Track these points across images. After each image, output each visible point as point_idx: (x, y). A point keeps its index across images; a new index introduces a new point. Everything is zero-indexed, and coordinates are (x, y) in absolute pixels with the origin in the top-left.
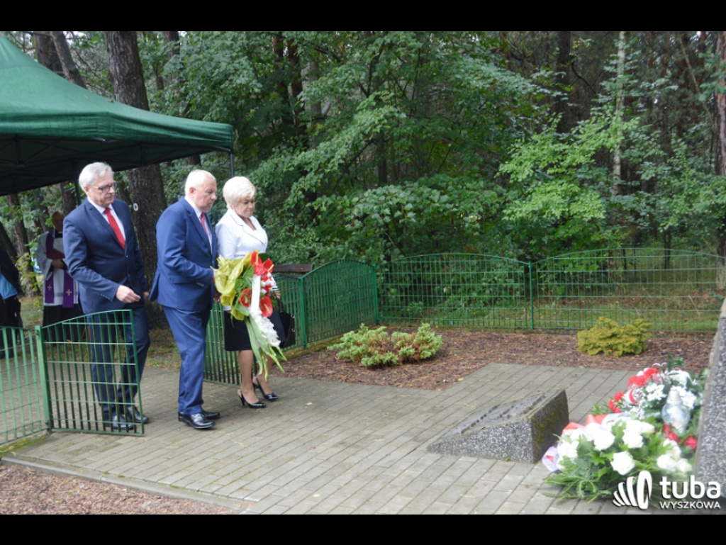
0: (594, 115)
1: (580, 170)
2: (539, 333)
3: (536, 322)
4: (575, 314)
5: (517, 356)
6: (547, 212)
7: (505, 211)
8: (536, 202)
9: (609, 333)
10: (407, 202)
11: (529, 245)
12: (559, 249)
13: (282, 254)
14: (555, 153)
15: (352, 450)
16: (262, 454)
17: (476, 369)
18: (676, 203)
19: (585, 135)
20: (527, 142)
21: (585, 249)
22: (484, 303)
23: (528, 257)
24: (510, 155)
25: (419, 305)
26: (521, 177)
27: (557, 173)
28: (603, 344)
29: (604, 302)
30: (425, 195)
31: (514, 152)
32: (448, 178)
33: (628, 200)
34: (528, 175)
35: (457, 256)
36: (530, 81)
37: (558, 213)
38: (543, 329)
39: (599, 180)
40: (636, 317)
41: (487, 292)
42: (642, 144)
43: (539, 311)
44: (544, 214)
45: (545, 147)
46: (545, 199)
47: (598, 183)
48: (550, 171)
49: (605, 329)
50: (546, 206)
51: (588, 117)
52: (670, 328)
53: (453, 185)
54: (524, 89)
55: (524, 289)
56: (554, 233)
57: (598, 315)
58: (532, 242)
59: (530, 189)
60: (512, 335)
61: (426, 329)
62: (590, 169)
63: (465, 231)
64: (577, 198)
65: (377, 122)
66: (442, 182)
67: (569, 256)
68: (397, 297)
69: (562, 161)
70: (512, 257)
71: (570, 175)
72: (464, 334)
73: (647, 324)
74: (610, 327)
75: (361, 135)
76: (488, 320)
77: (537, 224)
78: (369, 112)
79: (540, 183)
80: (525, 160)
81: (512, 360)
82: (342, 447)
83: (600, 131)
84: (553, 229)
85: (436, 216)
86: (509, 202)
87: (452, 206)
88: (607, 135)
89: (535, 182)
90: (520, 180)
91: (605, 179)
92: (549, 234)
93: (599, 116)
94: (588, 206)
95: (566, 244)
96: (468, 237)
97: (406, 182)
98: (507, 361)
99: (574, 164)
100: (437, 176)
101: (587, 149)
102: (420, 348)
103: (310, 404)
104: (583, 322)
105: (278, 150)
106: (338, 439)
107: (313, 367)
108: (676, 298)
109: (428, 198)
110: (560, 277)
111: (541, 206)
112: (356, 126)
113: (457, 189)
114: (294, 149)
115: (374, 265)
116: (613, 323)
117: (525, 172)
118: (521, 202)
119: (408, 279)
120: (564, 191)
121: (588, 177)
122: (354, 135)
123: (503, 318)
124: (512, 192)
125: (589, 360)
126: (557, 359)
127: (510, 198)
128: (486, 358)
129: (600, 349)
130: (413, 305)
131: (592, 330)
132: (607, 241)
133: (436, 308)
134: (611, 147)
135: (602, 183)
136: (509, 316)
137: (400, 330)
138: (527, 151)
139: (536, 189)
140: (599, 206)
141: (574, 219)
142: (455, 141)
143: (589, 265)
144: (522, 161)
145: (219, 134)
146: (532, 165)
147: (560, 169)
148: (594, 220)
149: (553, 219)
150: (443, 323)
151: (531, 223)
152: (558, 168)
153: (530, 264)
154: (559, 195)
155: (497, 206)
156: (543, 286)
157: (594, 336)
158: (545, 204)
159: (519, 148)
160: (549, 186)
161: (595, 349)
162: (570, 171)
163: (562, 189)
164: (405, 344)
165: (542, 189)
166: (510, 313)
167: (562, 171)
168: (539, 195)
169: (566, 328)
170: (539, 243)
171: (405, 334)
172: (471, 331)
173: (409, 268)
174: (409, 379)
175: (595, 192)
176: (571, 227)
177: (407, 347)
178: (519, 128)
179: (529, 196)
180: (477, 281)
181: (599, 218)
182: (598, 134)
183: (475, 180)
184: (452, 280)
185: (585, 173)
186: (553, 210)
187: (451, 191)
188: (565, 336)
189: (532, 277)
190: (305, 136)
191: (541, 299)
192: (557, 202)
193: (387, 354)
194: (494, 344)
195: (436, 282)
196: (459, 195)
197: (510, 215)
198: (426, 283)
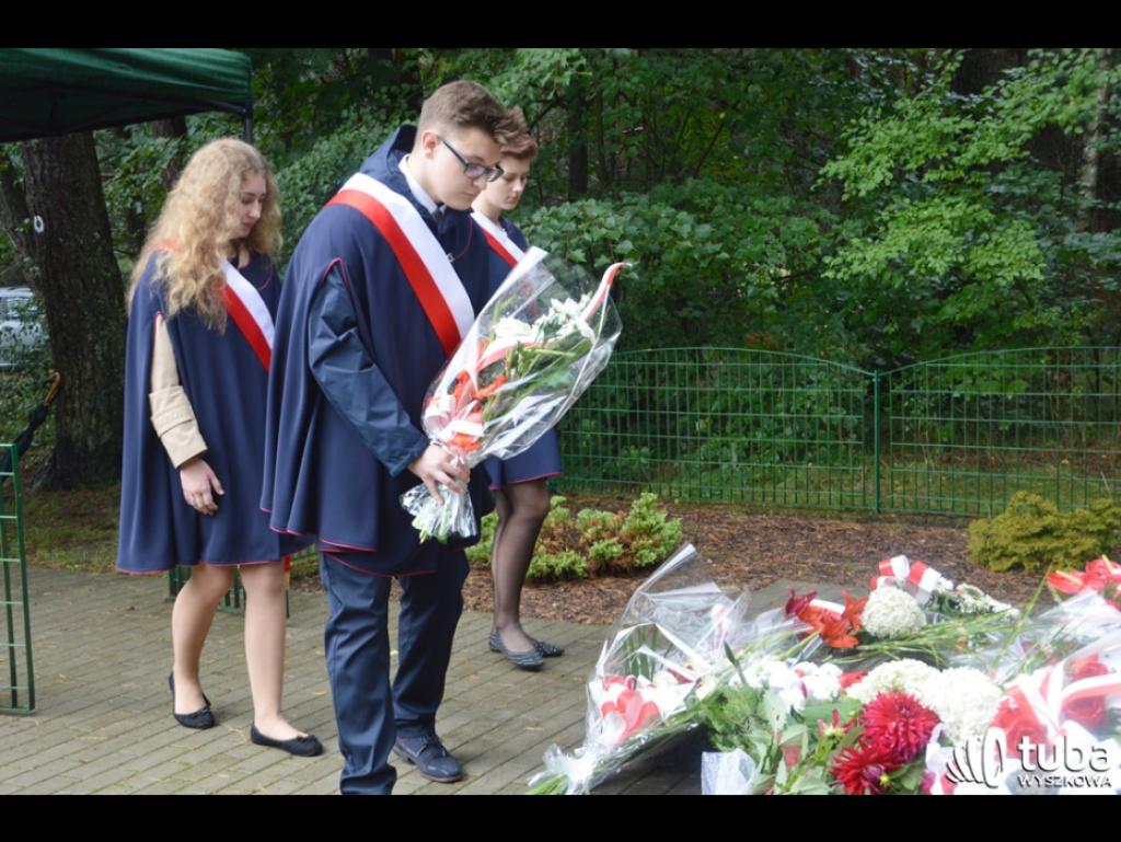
0: (1034, 56)
1: (1001, 176)
2: (891, 521)
3: (887, 497)
4: (972, 484)
5: (838, 568)
6: (918, 262)
7: (827, 260)
8: (897, 242)
9: (1036, 527)
10: (623, 237)
11: (883, 336)
12: (945, 346)
14: (943, 138)
19: (1013, 101)
20: (888, 111)
21: (1001, 347)
22: (780, 454)
23: (880, 361)
24: (846, 139)
25: (641, 455)
26: (865, 187)
27: (945, 181)
28: (1023, 548)
29: (1037, 459)
30: (664, 222)
31: (857, 134)
32: (716, 186)
34: (883, 181)
35: (733, 353)
37: (940, 266)
38: (899, 514)
39: (1043, 196)
40: (1104, 495)
41: (788, 431)
43: (892, 477)
44: (911, 267)
45: (922, 124)
46: (914, 234)
47: (1039, 205)
48: (930, 176)
49: (1028, 516)
51: (1024, 60)
53: (725, 202)
55: (864, 430)
56: (936, 310)
57: (1018, 487)
58: (890, 329)
59: (885, 215)
60: (833, 525)
61: (648, 505)
63: (747, 304)
64: (985, 236)
65: (564, 64)
66: (702, 195)
67: (967, 360)
68: (596, 438)
69: (958, 154)
70: (846, 361)
71: (976, 186)
72: (732, 519)
74: (1040, 514)
75: (531, 89)
76: (786, 490)
77: (902, 288)
79: (907, 201)
80: (878, 152)
83: (1046, 90)
84: (935, 302)
85: (687, 270)
86: (844, 243)
87: (718, 247)
88: (1061, 98)
89: (896, 198)
90: (862, 194)
91: (1057, 196)
92: (925, 312)
93: (1045, 59)
94: (1008, 254)
95: (961, 335)
96: (753, 314)
97: (623, 193)
98: (815, 578)
99: (984, 161)
100: (691, 182)
101: (1014, 129)
102: (634, 544)
104: (986, 502)
109: (668, 230)
110: (945, 405)
111: (906, 250)
112: (521, 67)
114: (388, 116)
116: (1048, 505)
117: (880, 174)
118: (864, 241)
119: (624, 399)
120: (961, 220)
121: (1018, 191)
122: (515, 88)
123: (818, 488)
124: (849, 223)
125: (991, 581)
127: (844, 234)
128: (772, 571)
129: (1015, 559)
130: (629, 455)
131: (999, 517)
132: (1051, 330)
133: (679, 463)
134: (1068, 123)
135: (1048, 207)
136: (830, 483)
137: (599, 506)
138: (885, 133)
139: (898, 214)
140: (1034, 252)
141: (979, 283)
142: (734, 107)
143: (1008, 381)
144: (872, 152)
145: (220, 74)
146: (892, 163)
147: (951, 173)
148: (1019, 284)
149: (936, 279)
150: (690, 495)
151: (889, 287)
152: (947, 169)
153: (874, 374)
154: (946, 228)
155: (818, 250)
156: (907, 423)
157: (1004, 532)
158: (915, 247)
159: (868, 127)
160: (926, 208)
161: (1004, 560)
162: (975, 177)
163: (954, 214)
164: (604, 534)
165: (911, 214)
166: (835, 478)
167: (957, 176)
168: (902, 226)
169: (948, 513)
170: (905, 333)
171: (607, 514)
172: (747, 513)
173: (623, 377)
174: (606, 607)
175: (1028, 225)
176: (973, 297)
177: (607, 542)
178: (875, 82)
179: (882, 229)
180: (767, 409)
181: (1033, 280)
182: (1041, 98)
183: (772, 195)
184: (717, 404)
185: (1011, 182)
186: (930, 258)
187: (721, 216)
188: (945, 530)
189: (883, 404)
190: (415, 87)
191: (897, 449)
192: (942, 242)
193: (564, 555)
194: (793, 541)
195: (683, 408)
196: (739, 224)
197: (837, 268)
198: (663, 408)
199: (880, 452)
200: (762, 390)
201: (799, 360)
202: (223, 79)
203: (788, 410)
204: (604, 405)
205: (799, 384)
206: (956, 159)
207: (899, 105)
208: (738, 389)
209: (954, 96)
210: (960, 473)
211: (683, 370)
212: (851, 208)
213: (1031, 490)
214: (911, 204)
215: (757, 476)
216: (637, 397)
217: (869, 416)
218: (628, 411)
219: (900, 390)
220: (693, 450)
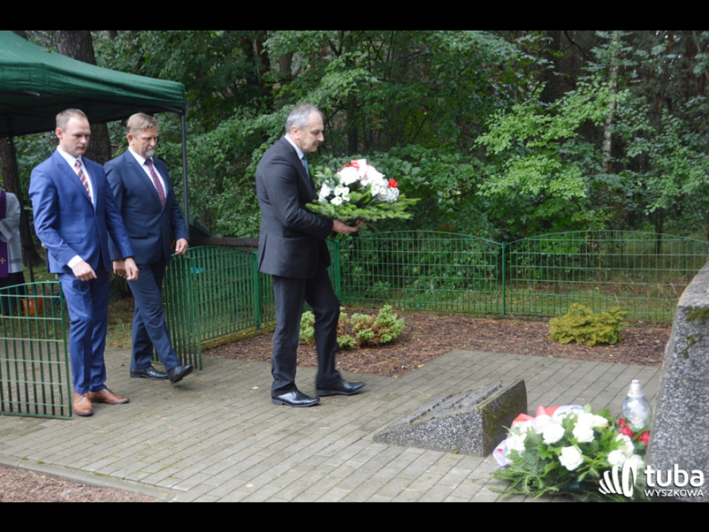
0: (580, 85)
1: (565, 145)
2: (511, 319)
3: (508, 307)
4: (551, 300)
5: (484, 343)
6: (524, 188)
7: (479, 186)
8: (513, 177)
9: (582, 321)
11: (508, 225)
12: (538, 230)
13: (240, 225)
14: (536, 126)
15: (294, 438)
16: (198, 440)
17: (439, 355)
18: (664, 184)
19: (570, 107)
20: (509, 111)
21: (566, 230)
22: (455, 285)
23: (506, 237)
24: (488, 125)
25: (384, 286)
26: (498, 150)
27: (537, 147)
28: (576, 332)
29: (583, 287)
30: (396, 166)
31: (493, 122)
32: (422, 149)
33: (614, 180)
34: (506, 148)
35: (431, 234)
36: (514, 45)
37: (535, 190)
38: (515, 315)
39: (585, 156)
40: (616, 305)
41: (459, 273)
42: (629, 119)
43: (511, 296)
44: (521, 190)
45: (525, 118)
46: (522, 174)
47: (584, 158)
48: (530, 144)
49: (579, 316)
50: (524, 181)
51: (575, 87)
52: (650, 317)
53: (427, 156)
54: (507, 54)
55: (497, 272)
56: (532, 212)
57: (574, 301)
58: (510, 222)
59: (508, 164)
60: (482, 321)
61: (387, 312)
62: (576, 144)
63: (438, 208)
64: (557, 174)
65: (345, 85)
66: (415, 153)
67: (549, 237)
68: (361, 277)
69: (543, 134)
70: (487, 237)
71: (552, 150)
72: (430, 318)
73: (624, 313)
74: (584, 315)
75: (328, 99)
76: (459, 303)
77: (515, 202)
78: (337, 74)
79: (518, 157)
80: (504, 132)
81: (477, 347)
82: (283, 435)
83: (586, 103)
84: (533, 208)
85: (407, 190)
86: (487, 176)
87: (424, 179)
88: (593, 107)
89: (513, 156)
90: (496, 153)
91: (592, 154)
92: (528, 213)
93: (585, 86)
94: (569, 184)
96: (441, 213)
97: (375, 152)
98: (472, 348)
99: (556, 138)
100: (410, 146)
101: (571, 122)
102: (380, 331)
103: (256, 388)
104: (558, 309)
105: (240, 111)
106: (280, 426)
107: (264, 349)
108: (660, 286)
109: (398, 170)
110: (538, 260)
111: (518, 181)
112: (323, 88)
113: (431, 161)
114: (257, 112)
115: (337, 241)
116: (589, 310)
117: (504, 143)
118: (497, 177)
119: (375, 257)
120: (545, 166)
121: (573, 153)
122: (320, 98)
123: (474, 302)
124: (490, 167)
125: (560, 349)
126: (526, 347)
127: (487, 172)
128: (450, 344)
129: (572, 338)
130: (379, 286)
131: (565, 316)
132: (590, 222)
133: (404, 290)
134: (596, 120)
135: (588, 159)
136: (480, 299)
137: (363, 312)
138: (507, 122)
139: (514, 163)
140: (581, 183)
141: (554, 198)
142: (432, 109)
143: (569, 247)
144: (500, 132)
145: (169, 93)
146: (511, 138)
147: (540, 143)
148: (574, 199)
149: (532, 196)
150: (410, 306)
151: (510, 200)
152: (538, 141)
153: (502, 244)
154: (538, 171)
155: (473, 180)
156: (519, 269)
157: (567, 324)
158: (522, 180)
159: (498, 119)
160: (528, 160)
161: (566, 338)
162: (552, 145)
163: (542, 164)
164: (365, 327)
165: (520, 164)
166: (483, 297)
167: (543, 145)
168: (516, 169)
169: (539, 314)
170: (518, 223)
171: (367, 316)
172: (438, 315)
173: (375, 246)
174: (365, 364)
175: (578, 169)
176: (552, 206)
177: (366, 330)
178: (502, 96)
179: (506, 171)
180: (448, 262)
181: (581, 197)
182: (583, 106)
183: (451, 153)
184: (422, 260)
185: (569, 148)
186: (530, 186)
187: (425, 163)
188: (538, 323)
189: (507, 259)
190: (270, 98)
191: (514, 282)
192: (536, 178)
193: (344, 337)
194: (461, 329)
195: (406, 262)
196: (433, 167)
197: (484, 191)
198: (395, 261)
199: (505, 284)
200: (446, 252)
201: (465, 237)
202: (170, 95)
203: (459, 262)
204: (365, 260)
205: (464, 249)
206: (542, 136)
207: (514, 108)
208: (434, 252)
209: (542, 103)
210: (545, 294)
211: (405, 242)
212: (490, 159)
213: (580, 302)
214: (521, 158)
215: (444, 296)
216: (383, 256)
217: (500, 265)
218: (378, 263)
219: (515, 252)
220: (411, 283)
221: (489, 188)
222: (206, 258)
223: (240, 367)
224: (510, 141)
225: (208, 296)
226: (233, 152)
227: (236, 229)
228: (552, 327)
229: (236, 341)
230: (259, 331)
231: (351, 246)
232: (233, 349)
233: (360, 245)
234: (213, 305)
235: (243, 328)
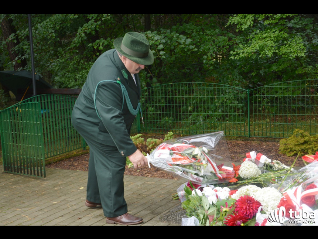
2: (254, 140)
3: (252, 132)
4: (282, 127)
5: (235, 156)
6: (262, 53)
7: (231, 52)
8: (255, 45)
9: (302, 141)
10: (160, 44)
11: (251, 77)
12: (274, 79)
21: (292, 79)
22: (217, 118)
23: (251, 86)
25: (169, 120)
26: (244, 27)
27: (272, 24)
28: (298, 148)
29: (304, 118)
30: (175, 39)
32: (193, 26)
34: (250, 25)
35: (200, 84)
37: (270, 54)
38: (257, 138)
41: (219, 110)
43: (254, 125)
44: (260, 54)
46: (261, 43)
47: (306, 30)
48: (266, 22)
49: (300, 138)
50: (262, 48)
53: (196, 32)
55: (245, 109)
56: (269, 67)
57: (297, 128)
58: (253, 74)
59: (251, 36)
60: (234, 142)
61: (170, 137)
62: (300, 20)
64: (285, 42)
66: (189, 29)
67: (280, 84)
68: (154, 114)
70: (238, 85)
71: (282, 25)
74: (303, 136)
77: (256, 61)
79: (258, 31)
81: (230, 159)
85: (182, 54)
86: (237, 44)
87: (194, 47)
89: (255, 31)
90: (243, 29)
91: (311, 27)
92: (265, 68)
94: (293, 48)
97: (161, 29)
98: (227, 160)
99: (285, 16)
100: (185, 25)
104: (286, 133)
109: (176, 41)
110: (272, 100)
111: (258, 49)
116: (306, 133)
117: (249, 22)
118: (244, 45)
119: (163, 101)
120: (277, 37)
121: (298, 26)
123: (229, 129)
125: (287, 160)
127: (237, 41)
129: (295, 152)
130: (165, 120)
131: (290, 138)
132: (309, 74)
133: (183, 122)
135: (308, 31)
136: (234, 128)
137: (155, 137)
139: (255, 36)
140: (302, 47)
143: (293, 92)
147: (274, 21)
148: (297, 58)
150: (186, 133)
153: (248, 90)
154: (272, 40)
156: (260, 107)
157: (291, 143)
158: (261, 47)
160: (265, 33)
161: (291, 152)
162: (282, 22)
163: (275, 35)
164: (155, 146)
165: (260, 36)
166: (235, 126)
167: (276, 22)
168: (257, 40)
169: (273, 137)
170: (258, 75)
171: (157, 140)
173: (162, 93)
175: (301, 38)
176: (282, 63)
179: (250, 41)
180: (212, 103)
181: (302, 57)
183: (213, 28)
184: (194, 101)
186: (267, 51)
187: (195, 36)
188: (272, 143)
189: (251, 100)
191: (256, 116)
192: (270, 46)
195: (183, 103)
196: (201, 39)
197: (235, 55)
198: (176, 103)
199: (250, 117)
200: (210, 96)
201: (222, 86)
203: (219, 103)
204: (156, 103)
205: (222, 94)
206: (276, 16)
208: (202, 96)
210: (278, 124)
211: (183, 90)
212: (240, 33)
213: (300, 128)
214: (260, 32)
215: (209, 126)
216: (167, 99)
217: (246, 105)
218: (164, 105)
219: (257, 95)
220: (187, 118)
221: (238, 54)
222: (48, 102)
223: (72, 175)
224: (253, 20)
225: (50, 128)
226: (65, 30)
227: (68, 83)
228: (281, 145)
229: (69, 158)
230: (85, 151)
231: (147, 93)
232: (67, 163)
233: (152, 92)
234: (54, 134)
235: (74, 150)
